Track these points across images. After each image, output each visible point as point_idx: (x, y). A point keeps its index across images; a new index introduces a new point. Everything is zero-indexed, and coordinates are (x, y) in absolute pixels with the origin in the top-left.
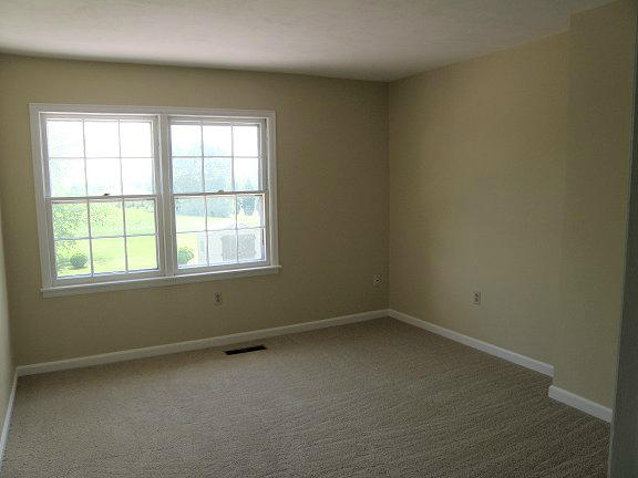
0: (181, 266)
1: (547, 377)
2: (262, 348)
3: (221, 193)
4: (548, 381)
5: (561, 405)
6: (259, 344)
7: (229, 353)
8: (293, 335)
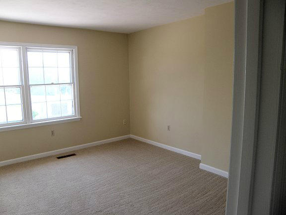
0: (34, 119)
1: (199, 160)
2: (74, 155)
3: (52, 84)
4: (198, 162)
5: (205, 171)
6: (73, 153)
7: (59, 158)
8: (88, 148)
